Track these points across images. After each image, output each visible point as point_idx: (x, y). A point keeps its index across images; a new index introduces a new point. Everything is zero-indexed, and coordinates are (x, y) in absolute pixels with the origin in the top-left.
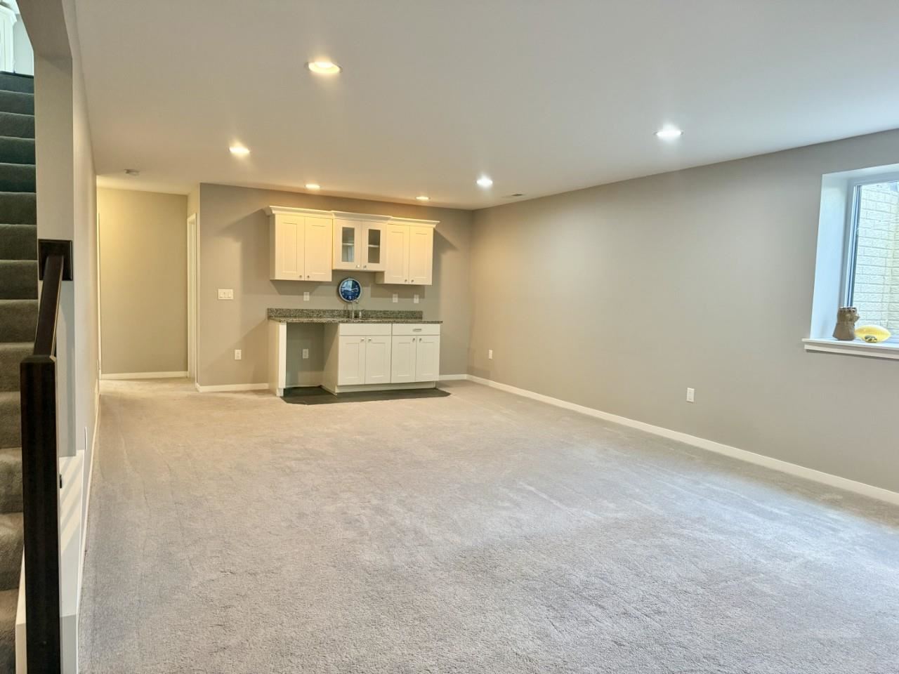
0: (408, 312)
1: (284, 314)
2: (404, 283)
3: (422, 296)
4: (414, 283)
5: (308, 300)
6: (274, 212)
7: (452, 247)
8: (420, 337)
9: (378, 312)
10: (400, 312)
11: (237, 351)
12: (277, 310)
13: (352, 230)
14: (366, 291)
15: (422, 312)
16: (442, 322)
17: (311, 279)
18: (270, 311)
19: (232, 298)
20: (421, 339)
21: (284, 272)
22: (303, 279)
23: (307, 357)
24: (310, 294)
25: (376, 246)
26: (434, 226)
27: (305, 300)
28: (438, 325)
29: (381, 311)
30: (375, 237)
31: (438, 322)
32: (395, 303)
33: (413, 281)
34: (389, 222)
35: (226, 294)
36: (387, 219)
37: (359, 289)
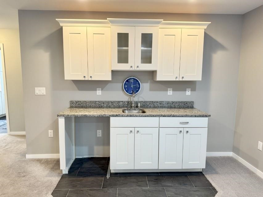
0: (180, 102)
1: (82, 105)
2: (174, 80)
3: (193, 89)
4: (184, 80)
5: (100, 94)
6: (61, 24)
7: (222, 47)
8: (187, 129)
9: (154, 102)
10: (173, 102)
11: (50, 131)
12: (77, 102)
13: (127, 35)
14: (145, 87)
15: (193, 102)
16: (210, 116)
17: (93, 79)
18: (72, 102)
19: (45, 94)
20: (187, 132)
21: (71, 73)
22: (86, 79)
23: (101, 136)
24: (102, 90)
25: (149, 49)
26: (205, 27)
27: (98, 94)
28: (206, 119)
29: (157, 102)
30: (147, 39)
31: (206, 116)
32: (170, 95)
33: (183, 78)
34: (160, 26)
35: (41, 91)
36: (159, 23)
37: (139, 85)
